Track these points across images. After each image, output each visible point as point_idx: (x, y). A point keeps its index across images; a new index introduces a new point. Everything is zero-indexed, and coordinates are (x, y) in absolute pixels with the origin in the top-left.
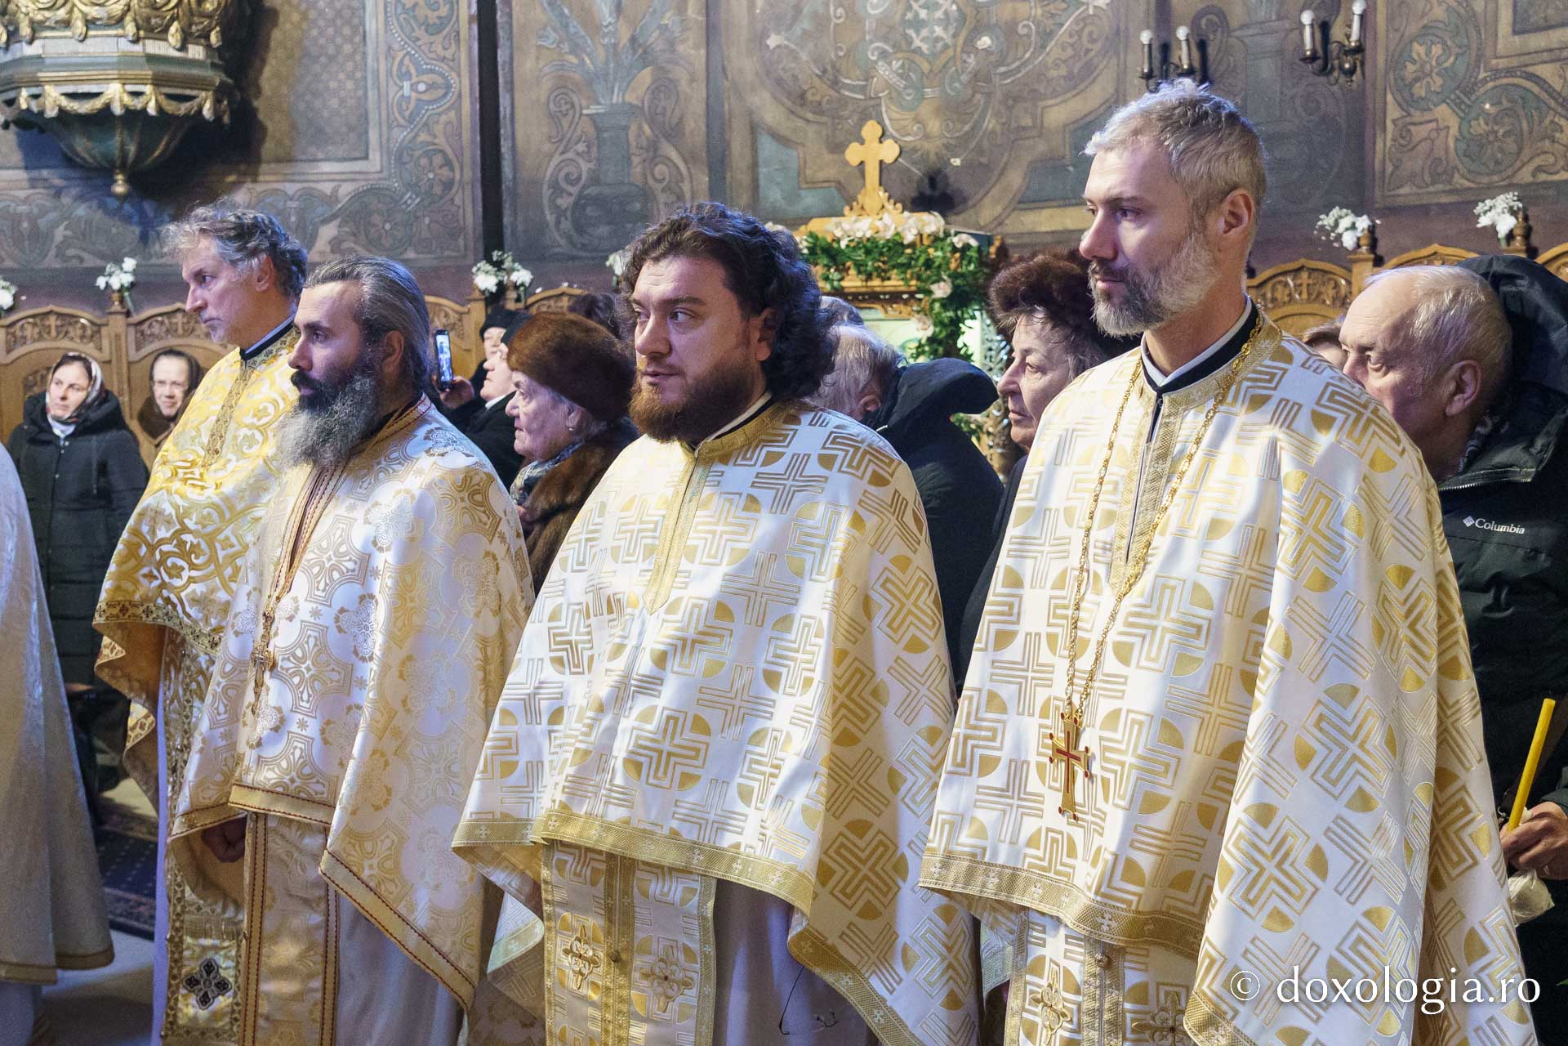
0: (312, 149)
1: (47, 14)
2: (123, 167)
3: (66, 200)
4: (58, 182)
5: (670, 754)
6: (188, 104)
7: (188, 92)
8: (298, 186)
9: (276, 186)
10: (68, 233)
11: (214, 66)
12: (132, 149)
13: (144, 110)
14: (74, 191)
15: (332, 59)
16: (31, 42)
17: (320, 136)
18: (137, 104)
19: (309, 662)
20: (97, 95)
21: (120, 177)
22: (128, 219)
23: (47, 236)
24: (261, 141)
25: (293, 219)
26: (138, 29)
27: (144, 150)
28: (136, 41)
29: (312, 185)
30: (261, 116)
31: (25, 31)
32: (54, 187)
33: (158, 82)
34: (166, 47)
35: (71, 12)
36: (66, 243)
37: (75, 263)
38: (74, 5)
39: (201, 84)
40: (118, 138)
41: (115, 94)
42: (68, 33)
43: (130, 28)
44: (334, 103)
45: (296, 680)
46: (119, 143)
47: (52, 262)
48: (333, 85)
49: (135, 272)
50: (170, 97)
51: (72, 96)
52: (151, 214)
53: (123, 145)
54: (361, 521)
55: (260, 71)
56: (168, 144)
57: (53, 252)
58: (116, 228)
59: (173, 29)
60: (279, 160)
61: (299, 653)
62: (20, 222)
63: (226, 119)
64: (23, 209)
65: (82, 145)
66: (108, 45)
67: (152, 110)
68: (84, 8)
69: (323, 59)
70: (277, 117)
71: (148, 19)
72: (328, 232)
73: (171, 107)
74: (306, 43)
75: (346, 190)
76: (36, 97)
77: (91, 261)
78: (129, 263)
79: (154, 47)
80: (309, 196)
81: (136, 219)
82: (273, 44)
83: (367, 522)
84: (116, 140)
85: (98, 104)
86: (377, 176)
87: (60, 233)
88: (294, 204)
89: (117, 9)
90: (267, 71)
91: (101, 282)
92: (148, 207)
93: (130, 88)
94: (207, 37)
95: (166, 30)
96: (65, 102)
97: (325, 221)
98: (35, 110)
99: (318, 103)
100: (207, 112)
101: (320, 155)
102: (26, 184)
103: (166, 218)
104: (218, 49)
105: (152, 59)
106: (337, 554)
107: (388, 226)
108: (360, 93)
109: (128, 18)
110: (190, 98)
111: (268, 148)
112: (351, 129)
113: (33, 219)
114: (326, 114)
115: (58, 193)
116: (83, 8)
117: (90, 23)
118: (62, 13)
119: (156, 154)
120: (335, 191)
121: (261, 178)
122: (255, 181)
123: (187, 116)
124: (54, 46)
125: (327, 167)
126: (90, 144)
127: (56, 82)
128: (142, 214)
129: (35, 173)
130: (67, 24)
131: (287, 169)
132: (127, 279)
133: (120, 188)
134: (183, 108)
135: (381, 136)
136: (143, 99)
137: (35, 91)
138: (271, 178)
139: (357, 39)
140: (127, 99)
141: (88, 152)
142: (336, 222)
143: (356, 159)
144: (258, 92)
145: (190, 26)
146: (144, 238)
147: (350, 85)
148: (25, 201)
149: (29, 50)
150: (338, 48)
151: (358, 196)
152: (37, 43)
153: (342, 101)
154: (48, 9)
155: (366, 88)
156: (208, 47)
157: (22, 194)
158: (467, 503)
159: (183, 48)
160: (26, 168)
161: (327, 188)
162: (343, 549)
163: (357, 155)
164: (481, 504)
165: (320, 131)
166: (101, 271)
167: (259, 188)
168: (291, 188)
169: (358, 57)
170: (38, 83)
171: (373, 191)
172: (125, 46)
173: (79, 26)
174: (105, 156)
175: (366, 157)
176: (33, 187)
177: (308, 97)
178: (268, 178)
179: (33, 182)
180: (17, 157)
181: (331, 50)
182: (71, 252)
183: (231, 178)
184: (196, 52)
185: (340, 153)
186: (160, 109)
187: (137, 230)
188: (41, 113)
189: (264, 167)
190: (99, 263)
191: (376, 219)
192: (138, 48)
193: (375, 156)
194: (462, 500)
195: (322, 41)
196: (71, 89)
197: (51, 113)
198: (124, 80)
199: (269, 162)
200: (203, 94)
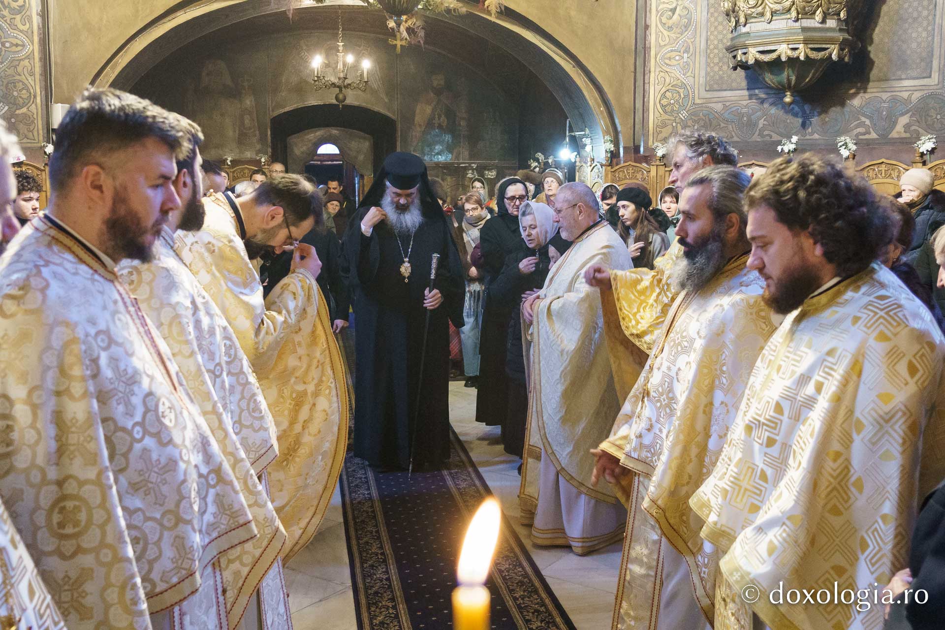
0: (899, 73)
1: (753, 10)
2: (789, 88)
3: (766, 105)
4: (763, 96)
5: (746, 490)
6: (823, 53)
7: (824, 46)
8: (889, 94)
9: (877, 94)
10: (765, 122)
11: (841, 30)
12: (793, 78)
13: (798, 58)
14: (771, 100)
15: (915, 19)
16: (745, 26)
17: (904, 64)
18: (795, 54)
19: (665, 396)
20: (774, 51)
21: (788, 93)
22: (796, 115)
23: (755, 125)
24: (871, 69)
25: (885, 113)
26: (798, 14)
27: (800, 78)
28: (797, 20)
29: (898, 94)
30: (872, 56)
31: (742, 20)
32: (759, 99)
33: (806, 42)
34: (815, 22)
35: (764, 8)
36: (764, 128)
37: (768, 138)
38: (766, 4)
39: (832, 41)
40: (786, 73)
41: (784, 51)
42: (763, 19)
43: (794, 14)
44: (914, 45)
45: (658, 404)
46: (788, 75)
47: (756, 138)
48: (914, 35)
49: (796, 144)
50: (812, 49)
51: (762, 52)
52: (808, 112)
53: (788, 76)
54: (695, 319)
55: (874, 30)
56: (814, 74)
57: (757, 133)
58: (790, 119)
59: (818, 12)
60: (880, 80)
61: (660, 390)
62: (743, 116)
63: (846, 59)
64: (745, 110)
65: (769, 78)
66: (781, 24)
67: (802, 58)
68: (772, 6)
69: (910, 20)
70: (881, 55)
71: (804, 7)
72: (904, 120)
73: (813, 55)
74: (901, 12)
75: (916, 96)
76: (745, 54)
77: (776, 137)
78: (795, 139)
79: (807, 23)
80: (894, 100)
81: (800, 114)
82: (882, 14)
83: (698, 320)
84: (785, 74)
85: (774, 56)
86: (935, 87)
87: (761, 123)
88: (886, 105)
89: (787, 4)
90: (877, 30)
91: (779, 148)
92: (807, 108)
93: (791, 46)
94: (839, 14)
95: (814, 13)
96: (759, 56)
97: (903, 114)
98: (744, 60)
99: (904, 46)
100: (834, 57)
101: (903, 76)
102: (747, 98)
103: (816, 113)
104: (845, 20)
105: (804, 29)
106: (683, 337)
107: (939, 117)
108: (930, 39)
109: (793, 9)
110: (825, 49)
111: (874, 73)
112: (922, 60)
113: (749, 117)
114: (908, 52)
115: (762, 102)
116: (771, 3)
117: (773, 13)
118: (760, 9)
119: (807, 80)
120: (910, 96)
121: (869, 90)
122: (865, 92)
123: (822, 60)
124: (756, 27)
125: (906, 83)
126: (771, 77)
127: (754, 45)
128: (804, 112)
129: (752, 92)
130: (762, 14)
131: (884, 85)
132: (792, 147)
133: (788, 99)
134: (820, 55)
135: (940, 63)
136: (797, 52)
137: (744, 51)
138: (875, 90)
139: (931, 7)
140: (790, 53)
141: (771, 80)
142: (908, 115)
143: (924, 78)
144: (871, 42)
145: (828, 9)
146: (804, 125)
147: (924, 34)
148: (746, 106)
149: (744, 30)
150: (920, 13)
151: (922, 99)
152: (748, 25)
153: (919, 44)
154: (753, 8)
155: (933, 35)
156: (839, 20)
157: (745, 103)
158: (754, 316)
159: (823, 21)
160: (748, 89)
161: (905, 95)
162: (684, 334)
163: (925, 75)
164: (764, 318)
165: (905, 62)
166: (779, 143)
167: (867, 96)
168: (885, 96)
169: (930, 18)
170: (746, 47)
171: (932, 96)
172: (791, 23)
173: (768, 15)
174: (780, 83)
175: (930, 77)
176: (750, 99)
177: (899, 43)
178: (872, 90)
179: (751, 97)
180: (744, 84)
181: (915, 15)
182: (766, 133)
183: (852, 91)
184: (831, 23)
185: (915, 74)
186: (807, 57)
187: (800, 120)
188: (747, 62)
189: (871, 84)
190: (779, 138)
191: (932, 113)
192: (798, 24)
193: (935, 76)
194: (751, 314)
195: (910, 10)
196: (761, 49)
197: (751, 61)
198: (788, 42)
199: (874, 81)
200: (833, 46)
